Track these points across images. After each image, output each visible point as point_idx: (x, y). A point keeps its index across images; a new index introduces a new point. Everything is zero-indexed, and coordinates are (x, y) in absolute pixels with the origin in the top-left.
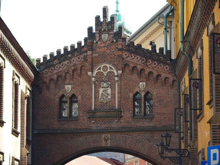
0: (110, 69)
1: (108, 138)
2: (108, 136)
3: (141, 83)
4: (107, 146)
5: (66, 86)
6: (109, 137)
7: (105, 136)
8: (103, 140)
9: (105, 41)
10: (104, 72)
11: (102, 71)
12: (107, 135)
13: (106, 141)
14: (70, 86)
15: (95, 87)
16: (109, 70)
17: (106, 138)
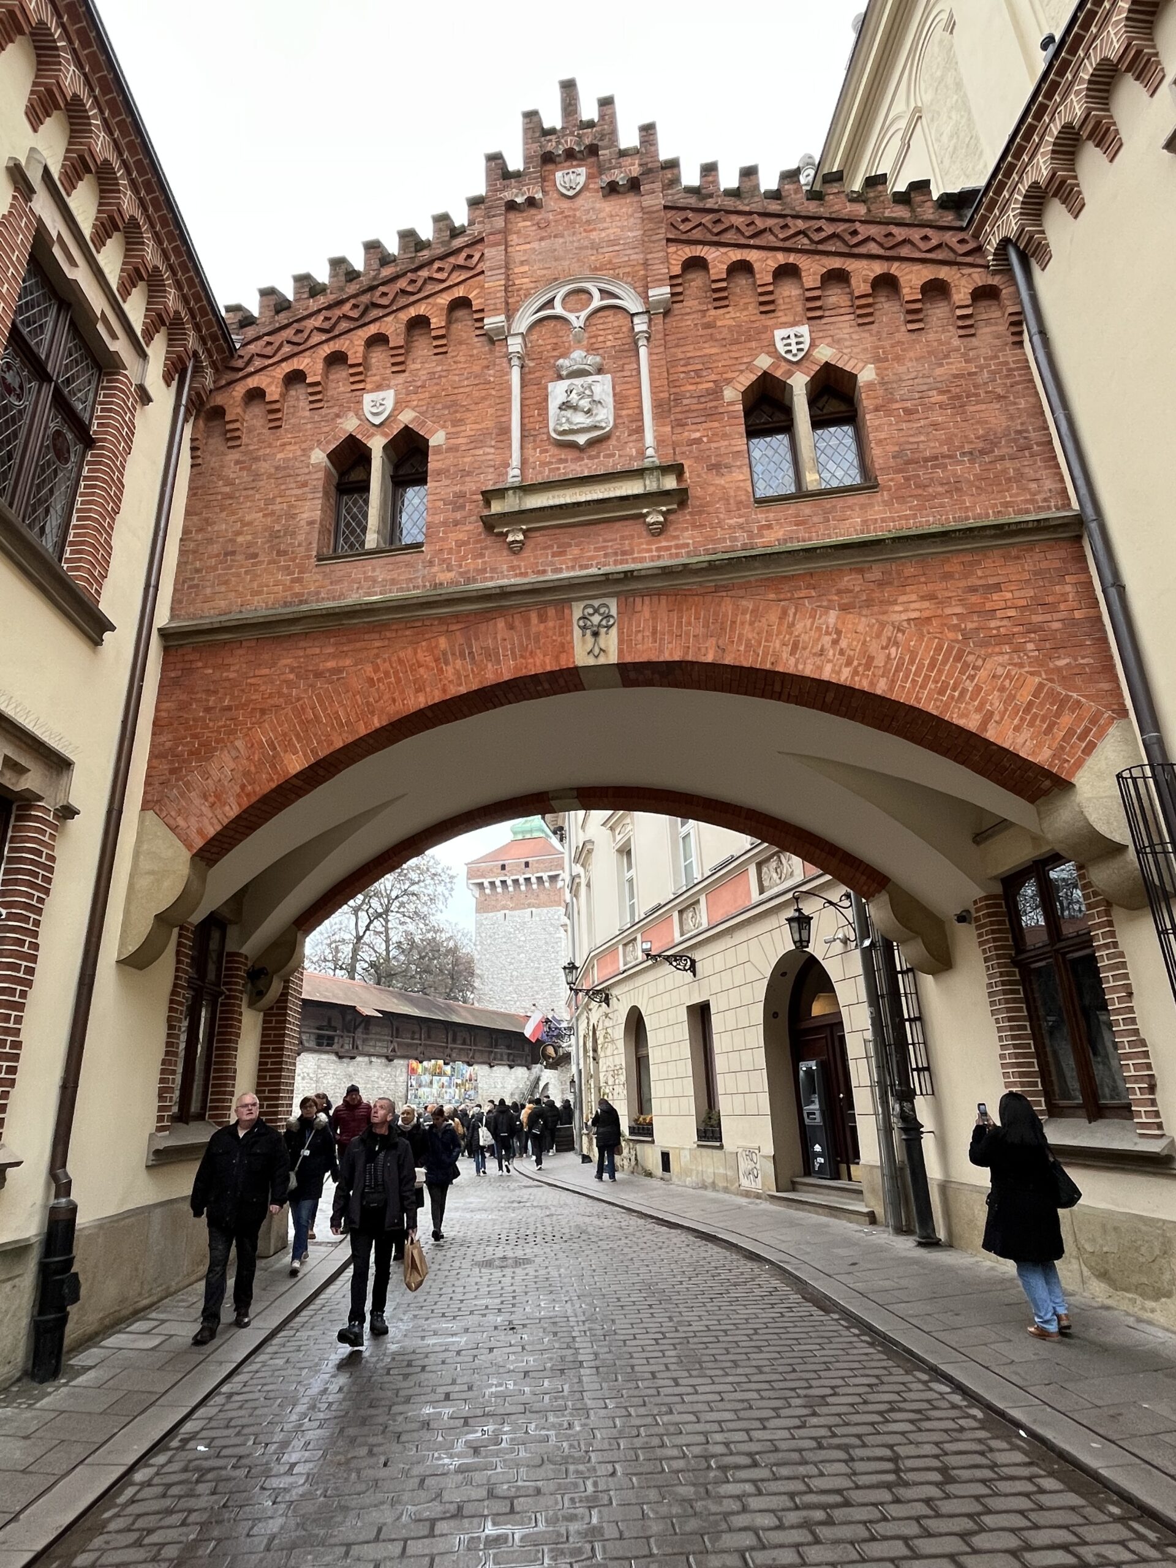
0: (602, 299)
1: (609, 616)
2: (602, 610)
3: (779, 334)
4: (602, 660)
5: (368, 398)
6: (614, 611)
7: (591, 611)
8: (577, 632)
9: (571, 193)
10: (571, 317)
11: (558, 310)
12: (596, 603)
13: (596, 634)
14: (388, 398)
15: (522, 379)
16: (597, 302)
17: (596, 619)
